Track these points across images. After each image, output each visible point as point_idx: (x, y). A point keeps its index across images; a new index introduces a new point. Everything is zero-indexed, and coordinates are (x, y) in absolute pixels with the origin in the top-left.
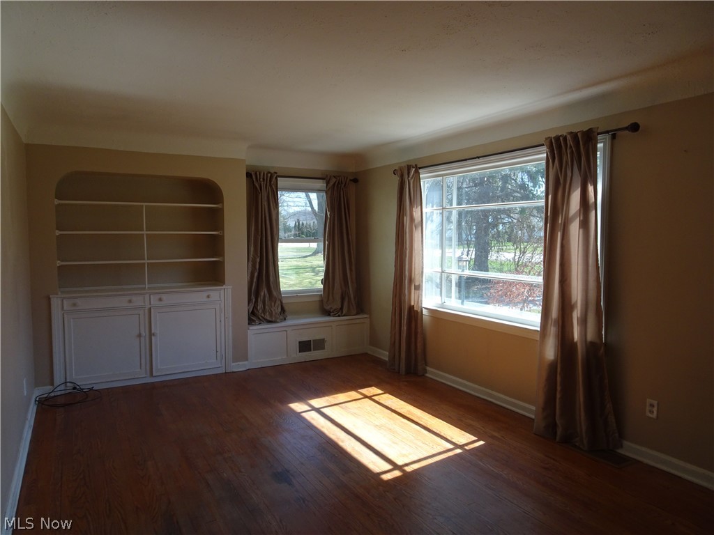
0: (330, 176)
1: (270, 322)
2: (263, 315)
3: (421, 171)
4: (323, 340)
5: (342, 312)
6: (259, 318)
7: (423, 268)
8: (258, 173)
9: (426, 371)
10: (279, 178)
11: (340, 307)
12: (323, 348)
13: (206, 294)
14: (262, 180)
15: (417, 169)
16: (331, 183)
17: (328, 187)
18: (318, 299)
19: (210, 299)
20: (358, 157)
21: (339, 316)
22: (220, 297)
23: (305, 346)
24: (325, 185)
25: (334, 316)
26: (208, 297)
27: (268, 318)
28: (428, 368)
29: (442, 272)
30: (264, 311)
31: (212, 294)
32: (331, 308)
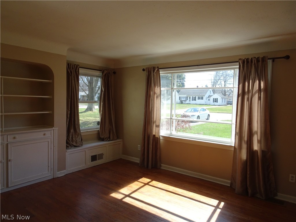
0: (104, 70)
1: (75, 146)
2: (72, 143)
3: (160, 70)
4: (102, 154)
5: (110, 139)
6: (71, 145)
7: (160, 117)
8: (70, 64)
9: (161, 166)
10: (80, 68)
11: (109, 136)
12: (102, 158)
13: (43, 133)
14: (72, 68)
15: (159, 69)
16: (105, 73)
17: (103, 75)
18: (96, 132)
19: (45, 136)
20: (117, 61)
21: (109, 141)
22: (51, 135)
23: (94, 158)
24: (102, 74)
25: (106, 141)
26: (44, 134)
27: (75, 144)
28: (162, 165)
29: (171, 119)
30: (72, 141)
31: (46, 133)
32: (104, 137)
